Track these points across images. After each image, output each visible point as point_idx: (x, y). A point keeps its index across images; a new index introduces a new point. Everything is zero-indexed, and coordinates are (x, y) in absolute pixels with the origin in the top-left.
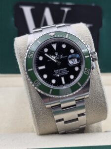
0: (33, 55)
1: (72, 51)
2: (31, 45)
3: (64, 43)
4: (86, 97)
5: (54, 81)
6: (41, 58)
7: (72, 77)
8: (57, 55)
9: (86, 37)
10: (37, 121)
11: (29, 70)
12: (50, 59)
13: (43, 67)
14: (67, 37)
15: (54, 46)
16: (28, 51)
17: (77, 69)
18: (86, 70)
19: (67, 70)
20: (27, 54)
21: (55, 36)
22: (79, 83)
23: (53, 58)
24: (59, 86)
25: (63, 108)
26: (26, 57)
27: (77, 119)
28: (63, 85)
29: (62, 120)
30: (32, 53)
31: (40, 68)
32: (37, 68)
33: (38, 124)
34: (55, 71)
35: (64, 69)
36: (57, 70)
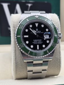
0: (22, 28)
1: (47, 30)
2: (22, 21)
3: (43, 24)
4: (50, 60)
5: (32, 46)
6: (27, 30)
7: (44, 46)
8: (37, 30)
9: (57, 23)
10: (16, 69)
11: (18, 36)
12: (32, 32)
13: (27, 36)
14: (46, 21)
15: (37, 25)
16: (19, 24)
17: (48, 42)
18: (54, 44)
19: (42, 41)
20: (18, 26)
21: (39, 19)
22: (47, 51)
23: (34, 32)
24: (34, 50)
25: (34, 64)
26: (17, 28)
27: (41, 72)
28: (37, 50)
29: (32, 71)
30: (22, 26)
31: (25, 36)
32: (23, 36)
33: (16, 71)
34: (34, 40)
35: (40, 40)
36: (35, 40)
